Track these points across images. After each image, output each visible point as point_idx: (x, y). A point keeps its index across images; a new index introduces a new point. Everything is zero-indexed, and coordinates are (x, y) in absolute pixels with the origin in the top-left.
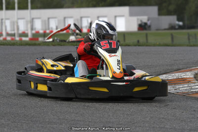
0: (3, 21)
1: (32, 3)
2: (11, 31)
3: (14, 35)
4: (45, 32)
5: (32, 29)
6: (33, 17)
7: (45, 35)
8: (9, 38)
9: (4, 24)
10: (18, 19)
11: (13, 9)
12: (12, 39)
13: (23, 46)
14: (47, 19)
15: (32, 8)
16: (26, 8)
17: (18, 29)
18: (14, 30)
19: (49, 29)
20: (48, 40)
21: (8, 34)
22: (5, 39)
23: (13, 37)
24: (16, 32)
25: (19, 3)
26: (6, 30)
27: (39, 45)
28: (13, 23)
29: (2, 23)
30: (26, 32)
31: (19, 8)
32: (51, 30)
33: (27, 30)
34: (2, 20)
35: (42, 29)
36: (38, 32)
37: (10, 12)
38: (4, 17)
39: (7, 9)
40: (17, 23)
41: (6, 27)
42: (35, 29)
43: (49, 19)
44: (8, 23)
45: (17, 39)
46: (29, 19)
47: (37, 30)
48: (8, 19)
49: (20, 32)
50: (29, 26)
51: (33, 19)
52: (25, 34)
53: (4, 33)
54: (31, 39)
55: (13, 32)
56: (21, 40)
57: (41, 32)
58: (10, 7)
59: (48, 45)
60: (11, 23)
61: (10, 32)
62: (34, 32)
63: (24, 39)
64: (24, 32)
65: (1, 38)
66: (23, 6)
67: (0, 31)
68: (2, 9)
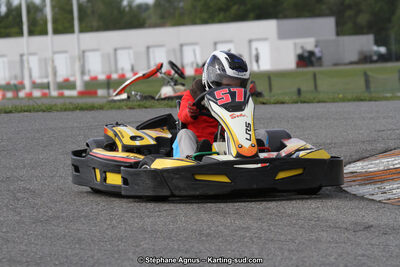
0: (25, 58)
1: (81, 19)
2: (41, 77)
3: (47, 86)
4: (109, 77)
5: (83, 73)
6: (83, 48)
7: (109, 84)
8: (37, 93)
9: (26, 65)
10: (54, 53)
11: (44, 32)
12: (44, 95)
13: (70, 113)
14: (112, 52)
15: (82, 31)
16: (69, 30)
17: (55, 74)
18: (47, 77)
19: (116, 71)
20: (118, 98)
21: (35, 85)
22: (29, 95)
23: (46, 91)
24: (50, 79)
25: (55, 21)
26: (31, 76)
27: (101, 108)
28: (44, 62)
29: (22, 62)
30: (72, 79)
31: (56, 31)
32: (120, 72)
33: (74, 75)
34: (22, 56)
35: (103, 73)
36: (95, 79)
37: (37, 40)
38: (26, 52)
39: (31, 33)
40: (53, 61)
41: (30, 70)
42: (89, 71)
43: (116, 50)
44: (34, 63)
45: (54, 93)
46: (76, 53)
47: (93, 74)
48: (34, 54)
49: (60, 79)
50: (77, 66)
51: (84, 52)
52: (68, 84)
53: (27, 83)
54: (81, 94)
55: (45, 81)
56: (61, 96)
57: (102, 77)
58: (38, 29)
59: (119, 108)
60: (40, 60)
61: (38, 81)
62: (87, 78)
64: (67, 80)
65: (22, 94)
66: (63, 27)
67: (19, 80)
68: (20, 34)
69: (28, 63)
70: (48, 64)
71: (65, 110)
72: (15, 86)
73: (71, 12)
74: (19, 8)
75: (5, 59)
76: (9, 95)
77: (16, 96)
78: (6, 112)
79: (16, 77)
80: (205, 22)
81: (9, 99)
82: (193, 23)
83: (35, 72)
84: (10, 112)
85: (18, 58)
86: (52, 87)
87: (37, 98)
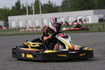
0: (27, 20)
1: (42, 10)
2: (31, 25)
3: (33, 28)
5: (42, 24)
6: (42, 18)
8: (30, 30)
9: (27, 22)
10: (35, 19)
11: (32, 14)
12: (32, 30)
13: (39, 35)
15: (42, 13)
16: (39, 13)
17: (35, 24)
18: (33, 25)
21: (30, 28)
22: (28, 30)
23: (33, 29)
24: (34, 26)
25: (35, 11)
26: (29, 25)
28: (32, 22)
29: (26, 21)
30: (39, 26)
31: (35, 13)
33: (40, 25)
34: (26, 20)
36: (45, 26)
37: (31, 16)
39: (29, 14)
40: (35, 21)
41: (29, 24)
42: (44, 24)
43: (51, 18)
44: (29, 22)
45: (35, 30)
46: (40, 19)
48: (30, 19)
49: (36, 26)
50: (41, 22)
51: (43, 19)
52: (38, 27)
53: (28, 27)
55: (33, 26)
56: (37, 30)
58: (30, 13)
61: (31, 26)
62: (43, 26)
63: (38, 29)
64: (38, 26)
65: (26, 30)
66: (37, 12)
67: (26, 26)
68: (26, 14)
69: (28, 22)
70: (33, 22)
71: (38, 34)
72: (25, 28)
73: (39, 8)
74: (25, 8)
75: (22, 21)
76: (23, 30)
77: (25, 31)
78: (22, 35)
79: (25, 26)
80: (74, 11)
81: (23, 31)
82: (71, 11)
83: (30, 24)
84: (23, 35)
85: (25, 20)
86: (34, 28)
87: (31, 31)
